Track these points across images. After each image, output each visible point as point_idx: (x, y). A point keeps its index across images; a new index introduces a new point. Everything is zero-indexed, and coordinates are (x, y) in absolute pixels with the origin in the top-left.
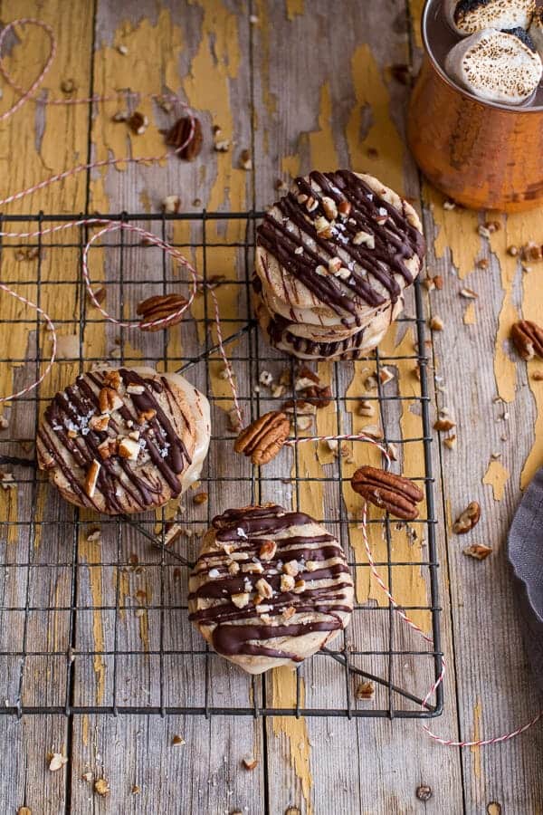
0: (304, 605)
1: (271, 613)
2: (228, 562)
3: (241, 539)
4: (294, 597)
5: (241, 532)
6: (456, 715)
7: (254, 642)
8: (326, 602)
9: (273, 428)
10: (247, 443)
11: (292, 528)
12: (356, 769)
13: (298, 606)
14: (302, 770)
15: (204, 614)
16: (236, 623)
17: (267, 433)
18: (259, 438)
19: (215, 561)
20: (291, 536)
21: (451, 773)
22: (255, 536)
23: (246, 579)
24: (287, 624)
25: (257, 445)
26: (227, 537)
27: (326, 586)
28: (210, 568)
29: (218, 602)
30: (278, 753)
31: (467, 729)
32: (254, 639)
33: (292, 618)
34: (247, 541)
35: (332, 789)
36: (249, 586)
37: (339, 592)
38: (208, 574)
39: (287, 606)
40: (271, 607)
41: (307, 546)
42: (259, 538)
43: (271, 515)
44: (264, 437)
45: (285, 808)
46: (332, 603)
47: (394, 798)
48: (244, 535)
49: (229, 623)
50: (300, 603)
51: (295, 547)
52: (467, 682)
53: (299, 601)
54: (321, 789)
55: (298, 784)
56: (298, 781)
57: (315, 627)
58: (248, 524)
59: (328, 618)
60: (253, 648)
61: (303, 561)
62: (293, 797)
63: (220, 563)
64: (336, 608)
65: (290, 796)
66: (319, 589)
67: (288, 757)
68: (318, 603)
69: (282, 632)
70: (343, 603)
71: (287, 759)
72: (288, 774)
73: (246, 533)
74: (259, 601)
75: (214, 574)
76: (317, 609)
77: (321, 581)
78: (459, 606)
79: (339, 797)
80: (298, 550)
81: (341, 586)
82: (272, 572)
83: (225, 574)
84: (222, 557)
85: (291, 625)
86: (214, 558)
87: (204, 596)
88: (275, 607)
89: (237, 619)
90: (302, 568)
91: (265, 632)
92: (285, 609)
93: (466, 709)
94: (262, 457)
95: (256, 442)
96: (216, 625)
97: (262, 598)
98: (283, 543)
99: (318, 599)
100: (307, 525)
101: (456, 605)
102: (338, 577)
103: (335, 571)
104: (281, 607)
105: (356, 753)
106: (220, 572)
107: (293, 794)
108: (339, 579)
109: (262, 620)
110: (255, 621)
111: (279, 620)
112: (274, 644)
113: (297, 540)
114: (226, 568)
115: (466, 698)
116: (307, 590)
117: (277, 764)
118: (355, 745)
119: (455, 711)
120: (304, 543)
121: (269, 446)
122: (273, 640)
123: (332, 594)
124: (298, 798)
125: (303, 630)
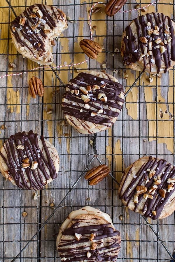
23: (155, 48)
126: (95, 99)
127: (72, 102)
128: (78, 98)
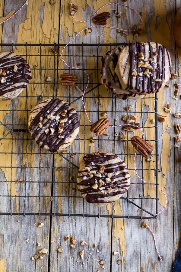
0: (115, 186)
1: (104, 190)
2: (89, 174)
3: (93, 166)
4: (111, 184)
5: (93, 163)
6: (173, 235)
7: (99, 199)
8: (121, 185)
9: (104, 124)
10: (95, 129)
11: (109, 161)
12: (140, 249)
13: (113, 187)
14: (123, 248)
15: (83, 191)
16: (93, 193)
17: (102, 126)
18: (99, 127)
19: (85, 174)
20: (109, 164)
21: (169, 253)
22: (98, 164)
23: (96, 179)
24: (109, 193)
25: (98, 130)
26: (88, 166)
27: (121, 179)
28: (83, 176)
29: (87, 187)
30: (116, 243)
31: (176, 239)
32: (99, 198)
33: (111, 191)
34: (95, 166)
35: (132, 255)
36: (96, 182)
37: (126, 181)
38: (83, 178)
39: (109, 187)
40: (104, 188)
41: (114, 167)
42: (99, 165)
43: (102, 156)
44: (100, 127)
45: (117, 260)
46: (124, 185)
47: (151, 259)
48: (94, 164)
49: (91, 193)
50: (113, 186)
51: (111, 168)
52: (177, 224)
53: (113, 185)
54: (128, 255)
55: (121, 253)
56: (121, 252)
57: (118, 193)
58: (95, 160)
59: (122, 190)
60: (99, 201)
61: (113, 172)
62: (120, 257)
63: (87, 174)
64: (125, 186)
65: (119, 256)
66: (119, 181)
67: (119, 244)
68: (119, 185)
69: (108, 195)
70: (127, 184)
71: (119, 245)
72: (118, 250)
73: (94, 163)
74: (100, 186)
75: (85, 178)
76: (119, 187)
77: (120, 178)
78: (177, 199)
79: (134, 258)
80: (112, 169)
81: (126, 179)
82: (104, 176)
83: (88, 178)
84: (87, 172)
85: (111, 193)
86: (84, 173)
87: (82, 185)
88: (105, 188)
89: (94, 192)
90: (113, 175)
91: (102, 196)
92: (108, 188)
93: (176, 233)
94: (99, 134)
95: (98, 129)
96: (87, 194)
97: (101, 185)
98: (106, 166)
99: (119, 184)
100: (114, 159)
101: (176, 199)
102: (125, 176)
103: (124, 174)
104: (107, 188)
105: (140, 244)
106: (87, 177)
107: (120, 256)
108: (125, 177)
109: (101, 192)
110: (99, 193)
111: (107, 191)
112: (106, 199)
113: (111, 165)
114: (88, 176)
115: (176, 229)
116: (115, 182)
117: (115, 246)
118: (140, 242)
119: (172, 233)
120: (113, 166)
121: (102, 130)
122: (106, 198)
123: (123, 182)
124: (121, 257)
125: (114, 194)
126: (52, 126)
127: (59, 108)
128: (60, 113)
